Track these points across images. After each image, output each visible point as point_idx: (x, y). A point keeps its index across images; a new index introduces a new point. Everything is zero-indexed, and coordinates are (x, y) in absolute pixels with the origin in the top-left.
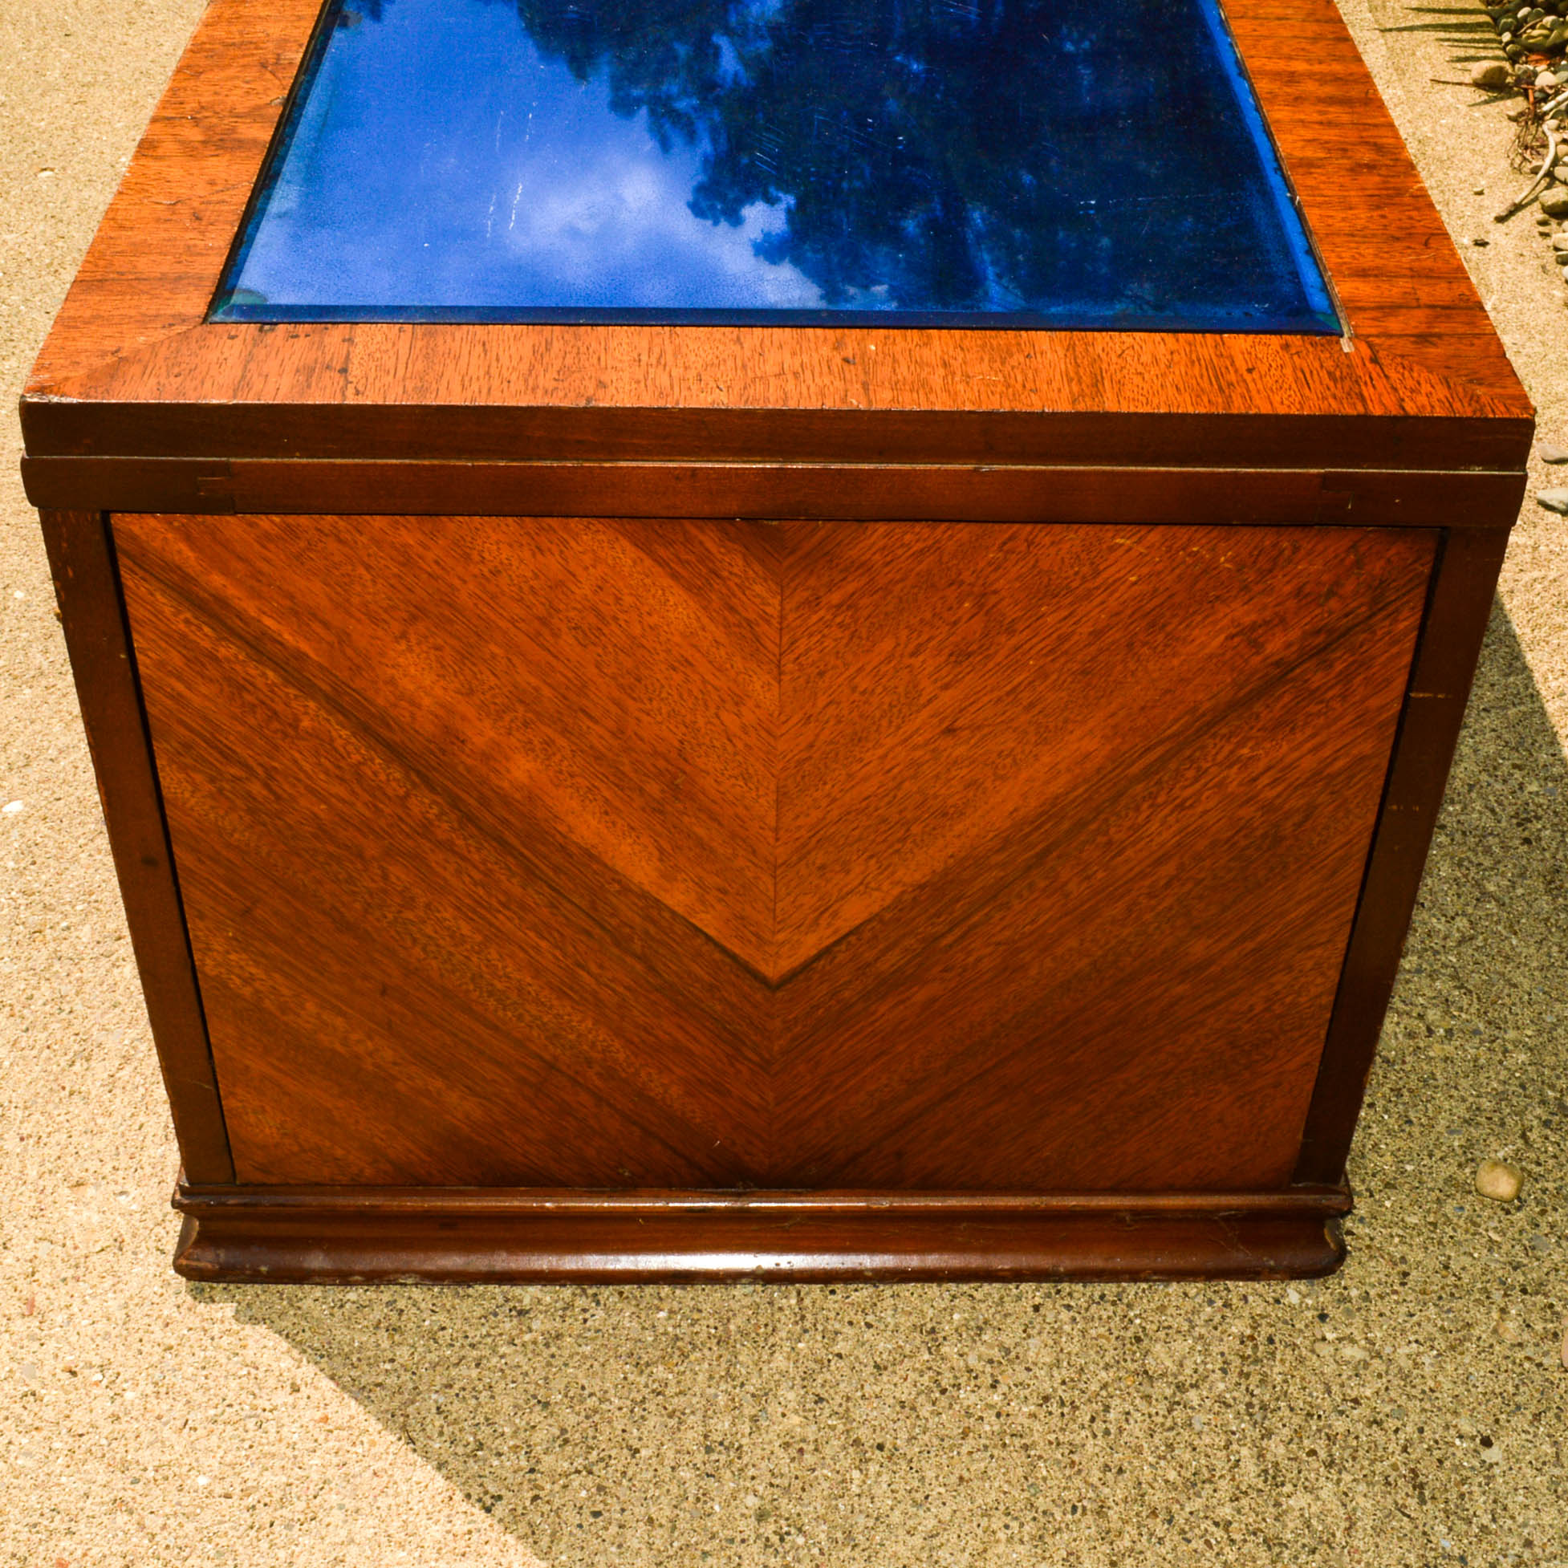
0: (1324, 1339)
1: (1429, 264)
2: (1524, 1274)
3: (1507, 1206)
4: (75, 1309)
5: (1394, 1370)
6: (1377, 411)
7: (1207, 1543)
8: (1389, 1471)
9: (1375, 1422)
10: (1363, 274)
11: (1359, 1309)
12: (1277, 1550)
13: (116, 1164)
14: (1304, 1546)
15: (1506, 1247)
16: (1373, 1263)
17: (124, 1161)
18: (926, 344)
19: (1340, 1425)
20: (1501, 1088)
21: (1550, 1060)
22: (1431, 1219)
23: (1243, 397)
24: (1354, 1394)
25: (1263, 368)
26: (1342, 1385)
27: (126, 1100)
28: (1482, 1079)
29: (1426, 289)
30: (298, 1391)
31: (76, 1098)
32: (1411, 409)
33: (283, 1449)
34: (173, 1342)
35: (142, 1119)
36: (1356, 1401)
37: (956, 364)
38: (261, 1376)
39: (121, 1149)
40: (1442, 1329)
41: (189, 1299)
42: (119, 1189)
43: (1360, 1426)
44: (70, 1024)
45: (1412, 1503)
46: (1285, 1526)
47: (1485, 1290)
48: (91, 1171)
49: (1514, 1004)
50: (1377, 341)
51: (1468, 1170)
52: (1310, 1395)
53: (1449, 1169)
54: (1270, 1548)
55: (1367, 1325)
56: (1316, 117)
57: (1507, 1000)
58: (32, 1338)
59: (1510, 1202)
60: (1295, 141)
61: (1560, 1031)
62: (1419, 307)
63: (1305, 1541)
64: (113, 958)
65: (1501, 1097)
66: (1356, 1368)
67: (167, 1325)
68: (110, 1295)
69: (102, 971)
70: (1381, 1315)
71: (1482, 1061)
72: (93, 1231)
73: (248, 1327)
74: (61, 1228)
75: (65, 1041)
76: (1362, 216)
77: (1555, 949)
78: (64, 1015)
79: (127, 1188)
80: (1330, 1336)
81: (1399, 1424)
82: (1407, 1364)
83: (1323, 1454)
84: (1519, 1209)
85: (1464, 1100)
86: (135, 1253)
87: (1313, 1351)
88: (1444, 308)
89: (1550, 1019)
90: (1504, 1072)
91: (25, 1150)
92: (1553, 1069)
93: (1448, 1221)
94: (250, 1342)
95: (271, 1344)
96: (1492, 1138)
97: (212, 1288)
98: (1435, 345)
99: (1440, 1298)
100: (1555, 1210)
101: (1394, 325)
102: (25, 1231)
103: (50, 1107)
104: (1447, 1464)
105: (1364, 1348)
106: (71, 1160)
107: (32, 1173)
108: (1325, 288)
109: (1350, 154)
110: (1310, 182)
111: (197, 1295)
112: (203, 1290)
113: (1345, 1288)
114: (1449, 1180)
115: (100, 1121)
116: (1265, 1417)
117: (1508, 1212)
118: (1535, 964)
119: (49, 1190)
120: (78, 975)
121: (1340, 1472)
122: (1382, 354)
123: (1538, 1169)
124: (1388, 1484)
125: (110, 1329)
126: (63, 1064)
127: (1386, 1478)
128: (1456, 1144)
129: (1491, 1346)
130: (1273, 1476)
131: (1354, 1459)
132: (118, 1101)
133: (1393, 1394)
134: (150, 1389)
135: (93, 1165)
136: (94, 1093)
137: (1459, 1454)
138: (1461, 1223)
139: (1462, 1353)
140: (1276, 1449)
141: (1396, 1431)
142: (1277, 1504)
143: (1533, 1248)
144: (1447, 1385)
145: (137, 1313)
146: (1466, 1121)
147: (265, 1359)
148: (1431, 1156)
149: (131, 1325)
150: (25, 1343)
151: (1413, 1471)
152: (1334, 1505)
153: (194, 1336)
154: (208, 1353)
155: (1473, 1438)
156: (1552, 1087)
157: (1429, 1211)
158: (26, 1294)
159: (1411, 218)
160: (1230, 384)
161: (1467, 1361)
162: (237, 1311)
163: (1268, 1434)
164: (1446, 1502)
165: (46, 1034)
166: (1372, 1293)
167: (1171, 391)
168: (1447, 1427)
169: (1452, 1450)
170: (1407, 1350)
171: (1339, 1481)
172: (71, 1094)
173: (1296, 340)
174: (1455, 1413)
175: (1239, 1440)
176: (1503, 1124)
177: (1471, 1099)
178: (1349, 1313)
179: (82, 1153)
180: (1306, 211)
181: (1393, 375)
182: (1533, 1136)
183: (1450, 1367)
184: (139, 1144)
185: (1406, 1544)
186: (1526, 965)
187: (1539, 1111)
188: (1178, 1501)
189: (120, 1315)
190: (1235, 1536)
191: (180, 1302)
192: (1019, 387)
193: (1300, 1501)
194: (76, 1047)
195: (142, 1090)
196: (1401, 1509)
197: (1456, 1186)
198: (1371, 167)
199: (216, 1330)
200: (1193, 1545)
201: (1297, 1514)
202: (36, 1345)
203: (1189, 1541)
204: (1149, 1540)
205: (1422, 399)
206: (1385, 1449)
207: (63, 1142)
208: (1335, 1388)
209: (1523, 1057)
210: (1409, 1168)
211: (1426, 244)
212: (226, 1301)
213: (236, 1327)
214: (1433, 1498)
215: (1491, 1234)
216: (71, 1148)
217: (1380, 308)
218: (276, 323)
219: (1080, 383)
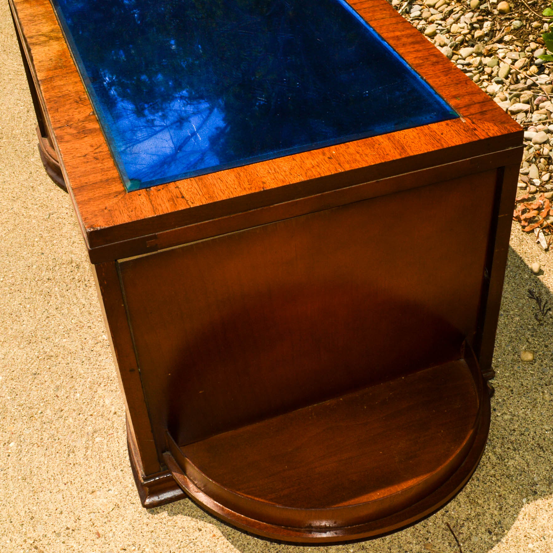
0: (498, 416)
1: (470, 90)
2: (544, 380)
3: (532, 362)
4: (114, 530)
5: (520, 418)
6: (482, 138)
7: (491, 482)
8: (532, 446)
9: (522, 434)
10: (455, 97)
11: (503, 404)
12: (511, 478)
13: (102, 482)
14: (518, 474)
15: (536, 374)
16: (502, 390)
17: (104, 480)
18: (348, 148)
19: (513, 438)
20: (515, 329)
21: (526, 317)
22: (512, 373)
23: (445, 142)
24: (513, 428)
25: (445, 132)
26: (508, 427)
27: (94, 461)
28: (509, 328)
29: (474, 98)
30: (201, 530)
31: (76, 466)
32: (491, 135)
33: (206, 548)
34: (153, 530)
35: (103, 465)
36: (514, 430)
37: (361, 152)
38: (187, 530)
39: (101, 477)
40: (528, 402)
41: (150, 515)
42: (108, 489)
43: (518, 437)
44: (61, 443)
45: (542, 453)
46: (510, 471)
47: (535, 388)
48: (95, 486)
49: (509, 304)
50: (470, 117)
51: (516, 356)
52: (501, 432)
53: (511, 357)
54: (509, 478)
55: (507, 408)
56: (412, 50)
57: (506, 303)
58: (105, 544)
59: (532, 361)
60: (411, 59)
61: (525, 307)
62: (475, 104)
63: (518, 473)
64: (63, 417)
65: (516, 332)
66: (510, 421)
67: (147, 525)
68: (124, 522)
69: (62, 423)
70: (510, 404)
71: (507, 323)
72: (106, 505)
73: (175, 517)
74: (95, 508)
75: (62, 449)
76: (444, 79)
77: (513, 284)
78: (57, 441)
79: (110, 488)
80: (499, 414)
81: (528, 433)
82: (523, 415)
83: (512, 448)
84: (535, 362)
85: (507, 336)
86: (124, 507)
87: (496, 420)
88: (483, 102)
89: (520, 305)
90: (514, 324)
91: (68, 487)
92: (528, 319)
93: (517, 372)
94: (178, 521)
95: (185, 519)
96: (519, 345)
97: (156, 509)
98: (486, 114)
99: (524, 394)
100: (545, 359)
101: (472, 110)
102: (83, 512)
103: (69, 471)
104: (546, 439)
105: (510, 415)
106: (86, 485)
107: (75, 493)
108: (448, 104)
109: (429, 59)
110: (424, 71)
111: (152, 512)
112: (153, 511)
113: (497, 400)
114: (512, 360)
115: (89, 470)
116: (491, 443)
117: (532, 364)
118: (509, 290)
119: (84, 497)
120: (54, 426)
121: (518, 451)
122: (474, 120)
123: (535, 349)
124: (533, 450)
125: (129, 532)
126: (66, 456)
127: (532, 448)
128: (510, 349)
129: (544, 403)
130: (501, 458)
131: (521, 446)
132: (91, 462)
133: (523, 425)
134: (153, 546)
135: (95, 485)
136: (82, 462)
137: (548, 435)
138: (521, 371)
139: (537, 408)
140: (498, 450)
141: (529, 435)
142: (505, 466)
143: (544, 372)
144: (537, 418)
145: (136, 525)
146: (510, 342)
147: (186, 524)
148: (504, 354)
149: (136, 529)
150: (103, 546)
151: (538, 444)
152: (521, 460)
153: (158, 525)
154: (166, 529)
155: (550, 430)
156: (529, 325)
157: (511, 371)
158: (95, 531)
159: (457, 76)
160: (439, 140)
161: (539, 409)
162: (168, 514)
163: (494, 447)
164: (550, 449)
165: (54, 449)
166: (505, 398)
167: (425, 146)
168: (542, 429)
169: (546, 435)
170: (522, 412)
171: (519, 453)
172: (74, 465)
173: (448, 122)
174: (542, 425)
175: (487, 451)
176: (520, 339)
177: (508, 335)
178: (501, 406)
179: (88, 482)
180: (427, 80)
181: (481, 126)
182: (530, 340)
183: (535, 413)
184: (106, 473)
185: (545, 464)
186: (507, 291)
187: (529, 333)
188: (478, 474)
189: (130, 527)
190: (498, 478)
191: (148, 517)
192: (382, 154)
193: (511, 463)
194: (67, 450)
195: (98, 456)
196: (539, 455)
197: (515, 361)
198: (437, 62)
199: (164, 521)
200: (488, 484)
201: (512, 466)
202: (107, 545)
203: (486, 484)
204: (475, 487)
205: (492, 132)
206: (528, 441)
207: (80, 481)
208: (507, 429)
209: (517, 318)
210: (500, 360)
211: (466, 84)
212: (163, 511)
213: (170, 518)
214: (547, 450)
215: (530, 372)
216: (84, 482)
217: (465, 107)
218: (150, 188)
219: (398, 149)
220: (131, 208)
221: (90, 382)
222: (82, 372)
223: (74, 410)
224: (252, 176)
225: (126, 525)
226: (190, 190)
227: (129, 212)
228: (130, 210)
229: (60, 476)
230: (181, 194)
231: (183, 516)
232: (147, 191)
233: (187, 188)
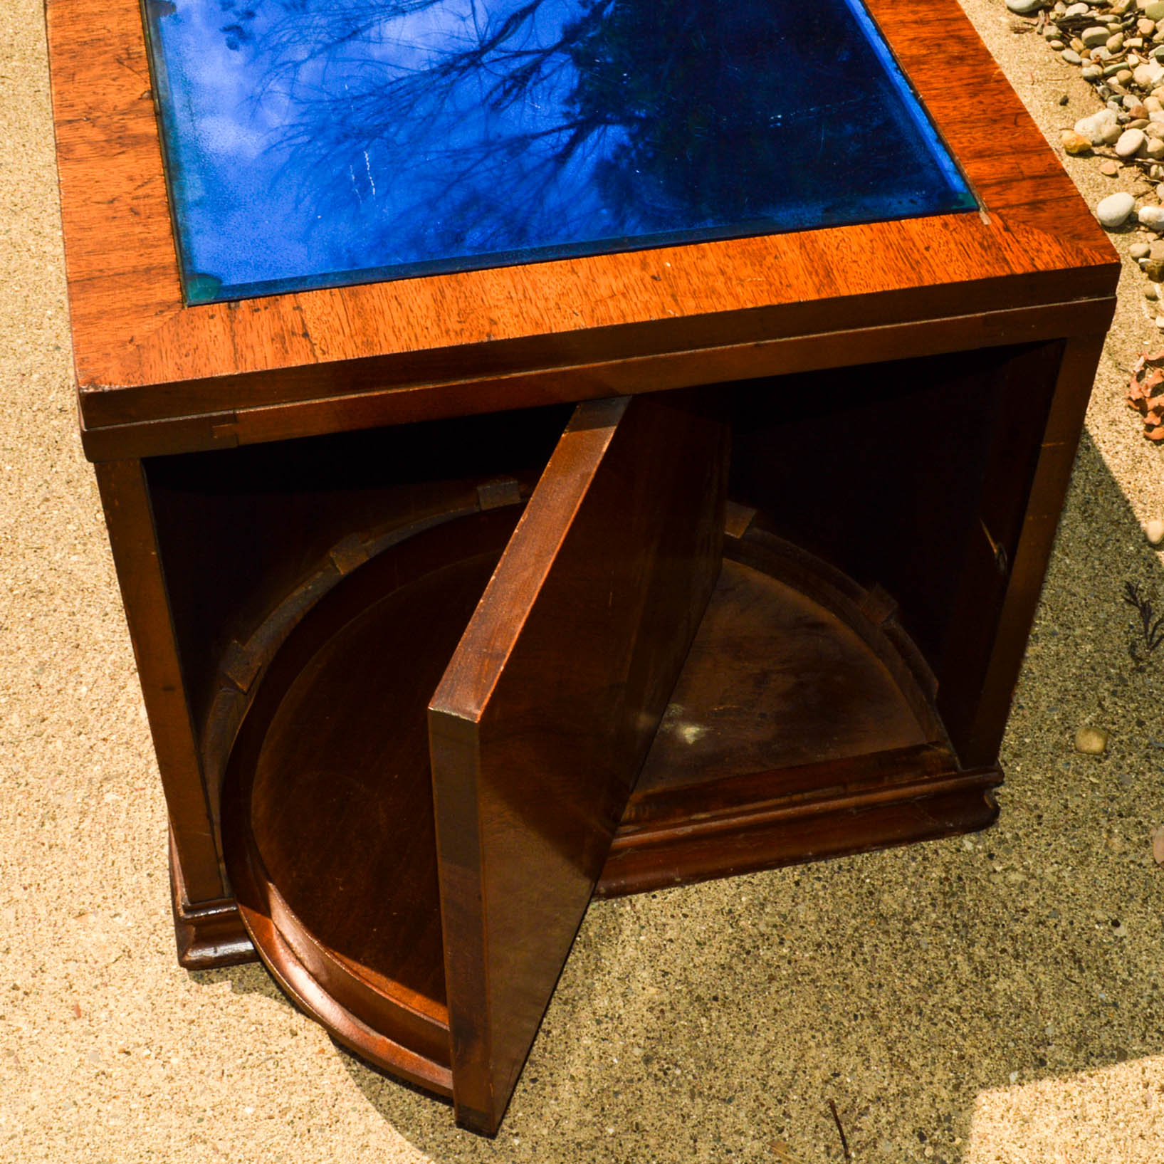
0: (995, 871)
1: (1021, 140)
2: (1118, 803)
3: (1099, 757)
4: (112, 1007)
5: (1045, 885)
6: (1019, 271)
7: (948, 1023)
8: (1056, 954)
9: (1041, 922)
10: (979, 155)
11: (1014, 847)
12: (994, 1020)
13: (104, 894)
14: (1011, 1014)
15: (1102, 787)
16: (1017, 813)
17: (109, 892)
18: (703, 257)
19: (1018, 929)
20: (1078, 673)
21: (1108, 646)
22: (1049, 775)
23: (929, 271)
24: (1023, 906)
25: (935, 245)
26: (1014, 901)
27: (95, 845)
28: (1064, 667)
29: (1025, 162)
30: (296, 1035)
31: (55, 850)
32: (1041, 267)
33: (300, 1078)
34: (194, 1017)
35: (111, 857)
36: (1025, 910)
37: (729, 271)
38: (265, 1029)
39: (104, 883)
40: (1072, 851)
41: (194, 984)
42: (113, 913)
43: (1031, 927)
44: (30, 794)
45: (1075, 972)
46: (996, 1003)
47: (1094, 819)
48: (87, 903)
49: (1076, 609)
50: (1004, 212)
51: (1067, 736)
52: (994, 912)
53: (1053, 738)
54: (989, 1020)
55: (1021, 857)
56: (912, 17)
57: (1070, 606)
58: (88, 1033)
59: (1100, 754)
60: (902, 42)
61: (1111, 623)
62: (1024, 179)
63: (1011, 1010)
64: (45, 736)
65: (1079, 678)
66: (1020, 888)
67: (184, 1005)
68: (135, 992)
69: (39, 749)
70: (1029, 848)
71: (1062, 654)
72: (105, 947)
73: (245, 996)
74: (79, 950)
75: (31, 808)
76: (966, 104)
77: (1097, 562)
78: (22, 788)
79: (119, 910)
80: (999, 869)
81: (1056, 921)
82: (1053, 879)
83: (1010, 950)
84: (1106, 758)
85: (1055, 685)
86: (141, 958)
87: (989, 881)
88: (1042, 177)
89: (1102, 616)
90: (1078, 660)
91: (31, 896)
92: (1111, 653)
93: (1061, 775)
94: (250, 1006)
95: (265, 1005)
96: (1079, 710)
97: (209, 973)
98: (1043, 210)
99: (1066, 829)
100: (1131, 754)
101: (1012, 196)
102: (53, 957)
103: (38, 860)
104: (1093, 943)
105: (1023, 873)
106: (69, 897)
107: (42, 912)
108: (959, 171)
109: (943, 48)
110: (923, 78)
111: (199, 980)
112: (202, 976)
113: (1002, 833)
114: (1056, 745)
115: (80, 864)
116: (967, 932)
117: (1100, 762)
118: (1085, 576)
119: (60, 923)
120: (22, 754)
121: (1024, 961)
122: (1010, 222)
123: (1114, 727)
124: (1057, 963)
125: (143, 1016)
126: (36, 826)
127: (1056, 959)
128: (1056, 718)
129: (1106, 857)
130: (981, 971)
131: (1032, 950)
132: (88, 846)
133: (1048, 902)
134: (188, 1054)
135: (87, 898)
136: (68, 844)
137: (1099, 935)
138: (1070, 774)
139: (1088, 866)
140: (979, 952)
141: (1056, 926)
142: (988, 990)
143: (1121, 784)
144: (1083, 889)
145: (160, 1001)
146: (1059, 700)
147: (265, 1017)
148: (1040, 729)
149: (158, 1010)
150: (84, 1037)
151: (1071, 951)
152: (1025, 983)
153: (208, 1010)
154: (222, 1020)
155: (1106, 922)
156: (1113, 666)
157: (1047, 769)
158: (71, 1003)
159: (999, 101)
160: (917, 262)
161: (1092, 870)
162: (233, 986)
163: (972, 943)
164: (1097, 968)
165: (12, 806)
166: (1021, 833)
167: (880, 273)
168: (1088, 918)
169: (1094, 933)
170: (1051, 870)
171: (1025, 967)
172: (50, 847)
173: (949, 218)
174: (1092, 908)
175: (954, 951)
176: (1084, 699)
177: (1060, 684)
178: (1008, 851)
179: (75, 890)
180: (927, 104)
181: (1023, 240)
182: (1106, 704)
183: (1082, 877)
184: (116, 876)
185: (1077, 1001)
186: (1079, 578)
187: (1107, 685)
188: (922, 999)
189: (148, 1004)
190: (965, 1016)
191: (188, 987)
192: (777, 283)
193: (1002, 985)
194: (41, 811)
195: (104, 836)
196: (1069, 978)
197: (1062, 748)
198: (961, 59)
199: (222, 1003)
200: (939, 1026)
201: (1003, 993)
202: (92, 1038)
203: (936, 1024)
204: (910, 1029)
205: (1046, 258)
206: (1051, 940)
207: (57, 885)
208: (1009, 904)
209: (1089, 647)
210: (1027, 740)
211: (1015, 123)
212: (222, 980)
213: (236, 997)
214: (1088, 967)
215: (1091, 779)
216: (65, 888)
217: (999, 183)
218: (238, 300)
219: (817, 275)
220: (187, 346)
221: (114, 663)
222: (101, 637)
223: (70, 723)
224: (471, 300)
225: (139, 998)
226: (324, 318)
227: (181, 358)
228: (184, 351)
229: (16, 868)
230: (304, 325)
231: (263, 998)
232: (230, 308)
233: (318, 312)
